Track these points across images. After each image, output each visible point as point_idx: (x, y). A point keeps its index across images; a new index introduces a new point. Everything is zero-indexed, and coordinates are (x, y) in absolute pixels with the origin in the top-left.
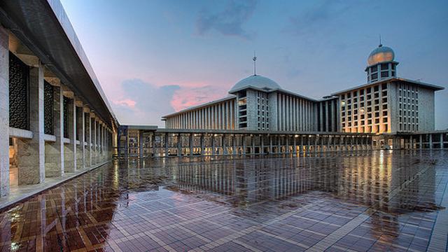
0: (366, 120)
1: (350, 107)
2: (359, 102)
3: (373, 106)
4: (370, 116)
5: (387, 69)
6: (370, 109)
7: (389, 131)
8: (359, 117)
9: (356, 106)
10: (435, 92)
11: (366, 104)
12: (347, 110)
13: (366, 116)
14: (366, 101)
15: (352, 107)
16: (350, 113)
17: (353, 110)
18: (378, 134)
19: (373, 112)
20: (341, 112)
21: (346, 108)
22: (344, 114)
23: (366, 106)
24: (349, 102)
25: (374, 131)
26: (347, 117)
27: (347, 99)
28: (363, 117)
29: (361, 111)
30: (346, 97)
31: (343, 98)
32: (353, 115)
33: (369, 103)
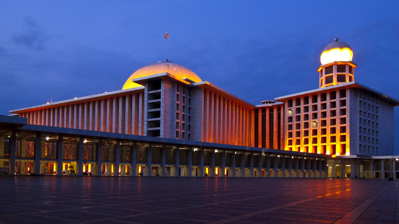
0: (319, 137)
1: (298, 118)
2: (311, 112)
3: (328, 119)
4: (324, 131)
5: (345, 71)
6: (324, 123)
7: (348, 154)
8: (311, 132)
9: (307, 117)
10: (395, 107)
11: (319, 115)
12: (294, 123)
13: (319, 132)
14: (319, 111)
15: (302, 118)
16: (298, 126)
17: (302, 122)
18: (334, 156)
19: (328, 127)
20: (287, 124)
21: (294, 119)
22: (290, 127)
23: (320, 119)
24: (298, 110)
25: (328, 152)
26: (294, 131)
27: (294, 106)
28: (315, 132)
29: (313, 124)
30: (294, 103)
31: (290, 105)
32: (303, 130)
33: (324, 114)
